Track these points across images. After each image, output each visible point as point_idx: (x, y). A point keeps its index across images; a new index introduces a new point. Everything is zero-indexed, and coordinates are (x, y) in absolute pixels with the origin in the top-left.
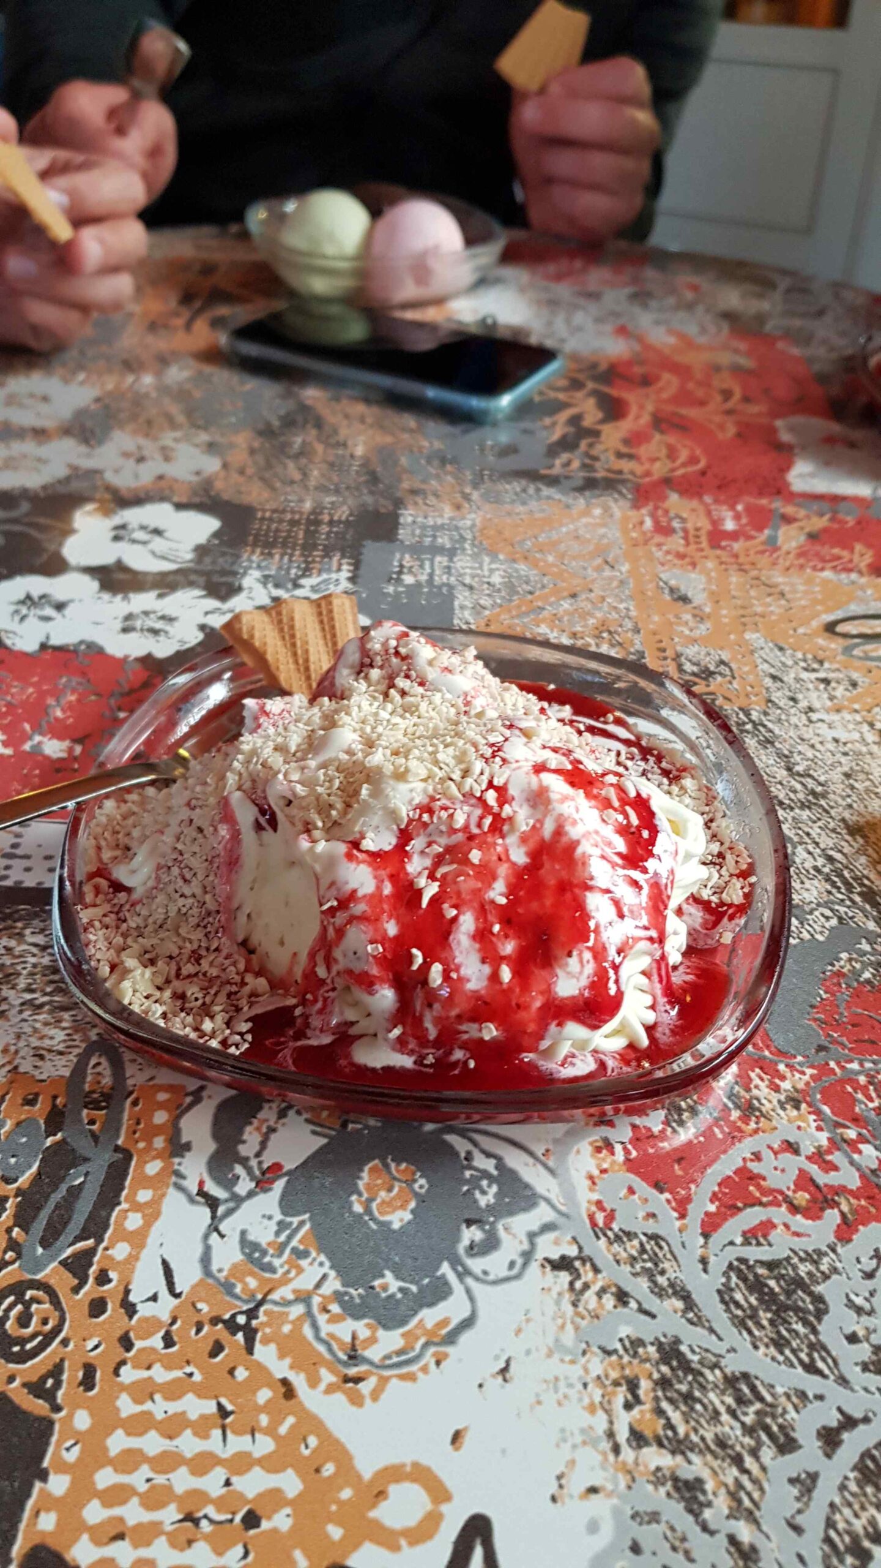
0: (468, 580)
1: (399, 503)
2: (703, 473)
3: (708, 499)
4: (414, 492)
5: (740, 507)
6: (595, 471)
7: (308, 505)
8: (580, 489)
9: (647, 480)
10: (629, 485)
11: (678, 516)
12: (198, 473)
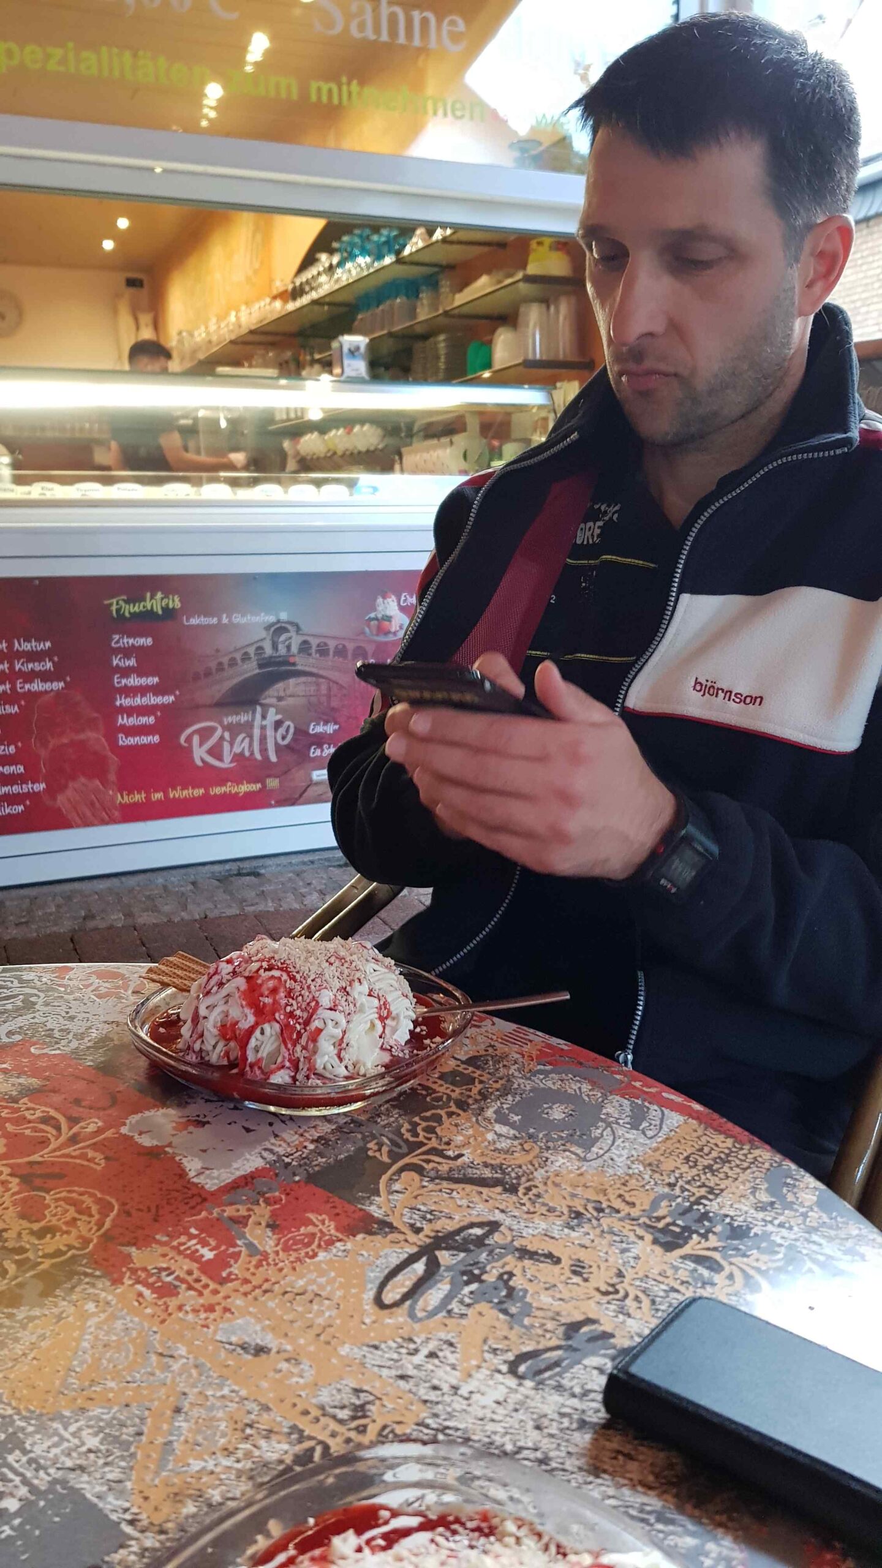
0: (69, 1463)
2: (126, 1213)
3: (161, 1238)
5: (194, 1232)
6: (36, 1264)
9: (91, 1246)
10: (84, 1262)
11: (161, 1270)
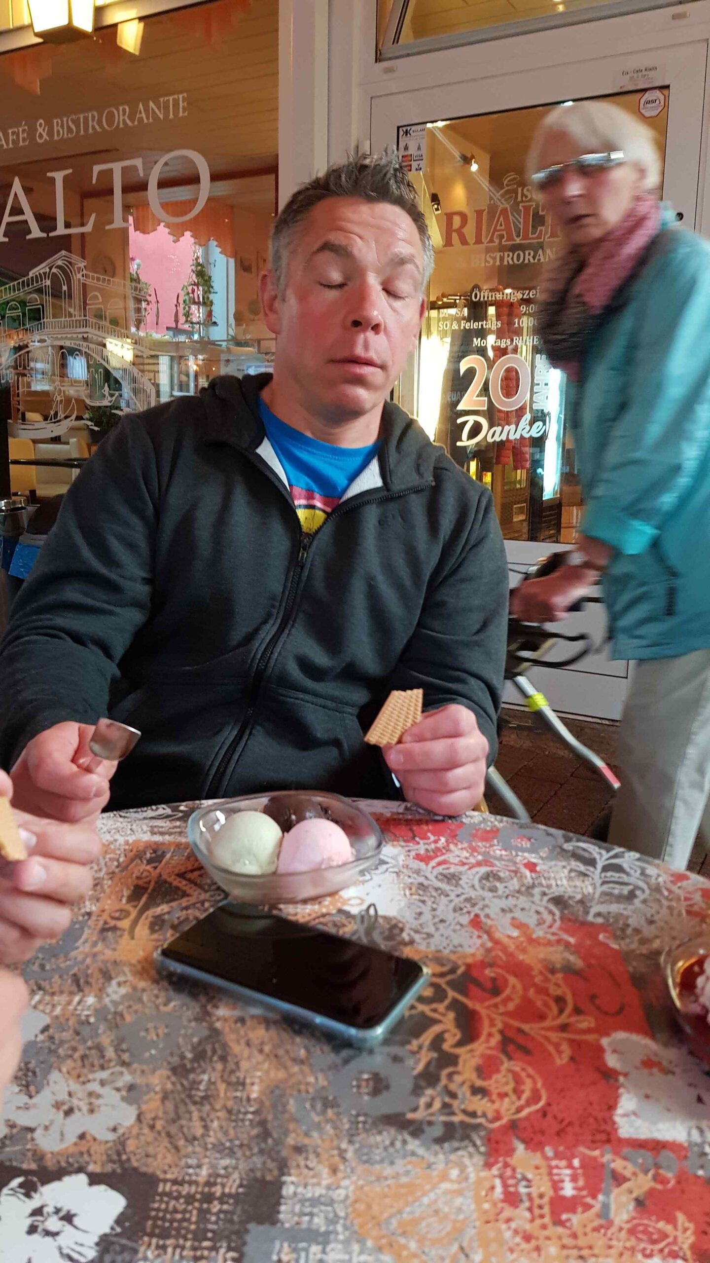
1: (283, 1168)
2: (544, 1113)
3: (549, 1151)
4: (298, 1149)
5: (576, 1162)
6: (453, 1114)
7: (204, 1172)
8: (439, 1141)
9: (497, 1124)
10: (483, 1133)
11: (524, 1178)
12: (114, 1130)
